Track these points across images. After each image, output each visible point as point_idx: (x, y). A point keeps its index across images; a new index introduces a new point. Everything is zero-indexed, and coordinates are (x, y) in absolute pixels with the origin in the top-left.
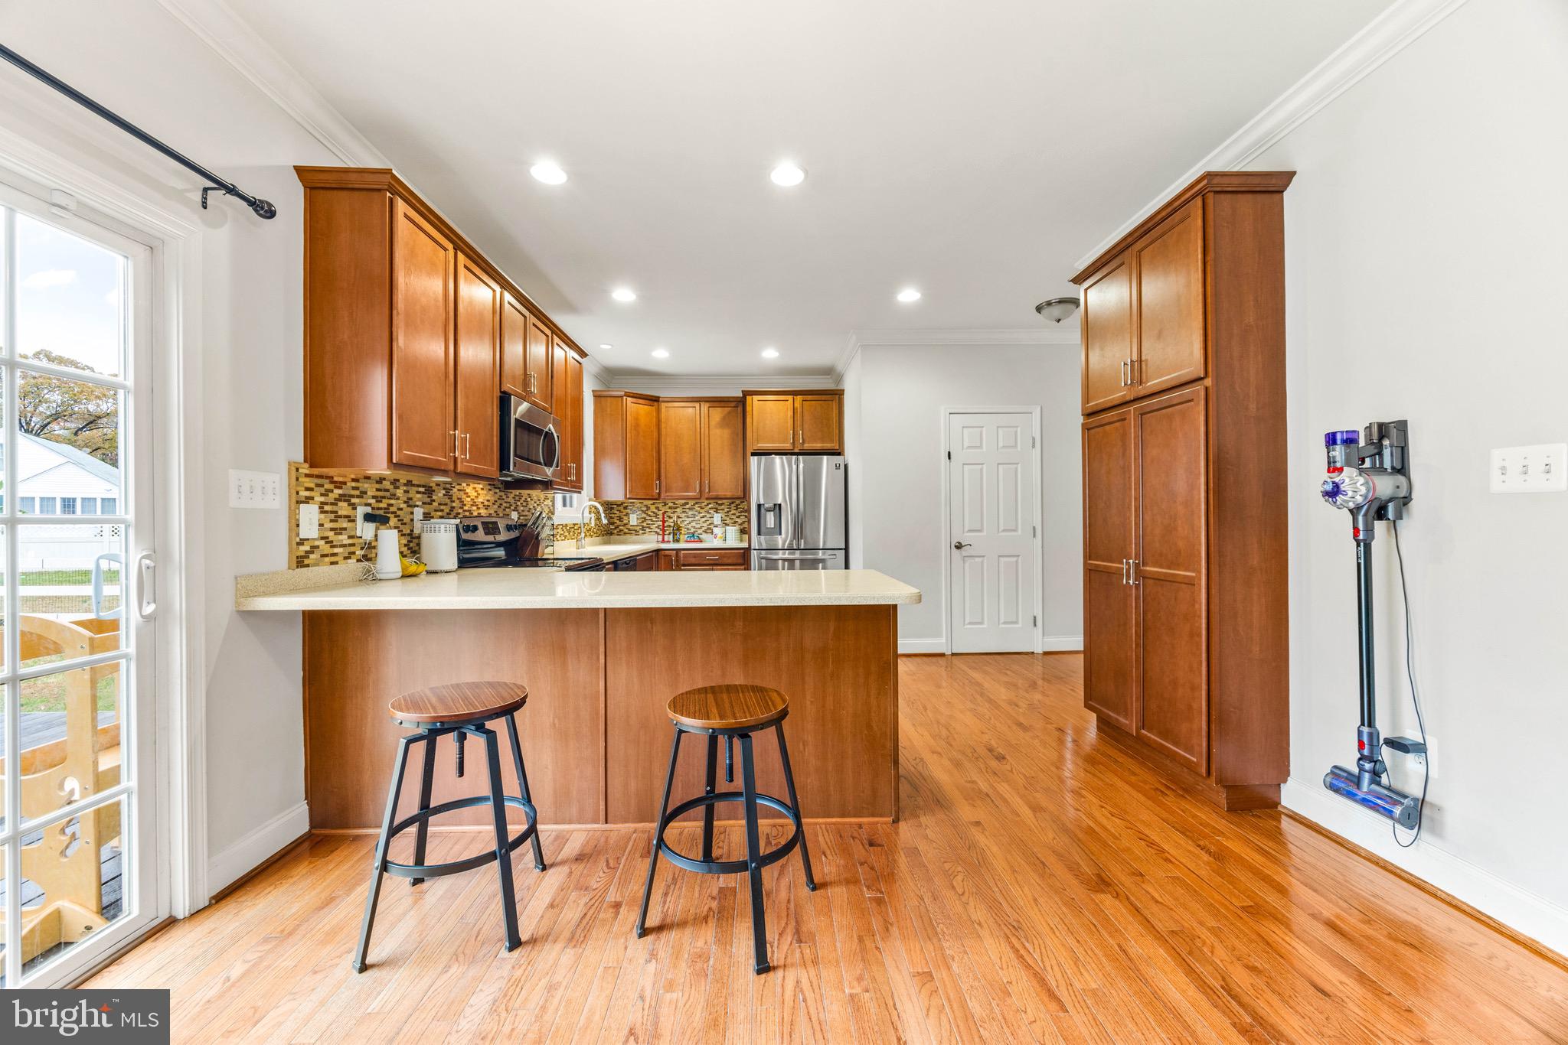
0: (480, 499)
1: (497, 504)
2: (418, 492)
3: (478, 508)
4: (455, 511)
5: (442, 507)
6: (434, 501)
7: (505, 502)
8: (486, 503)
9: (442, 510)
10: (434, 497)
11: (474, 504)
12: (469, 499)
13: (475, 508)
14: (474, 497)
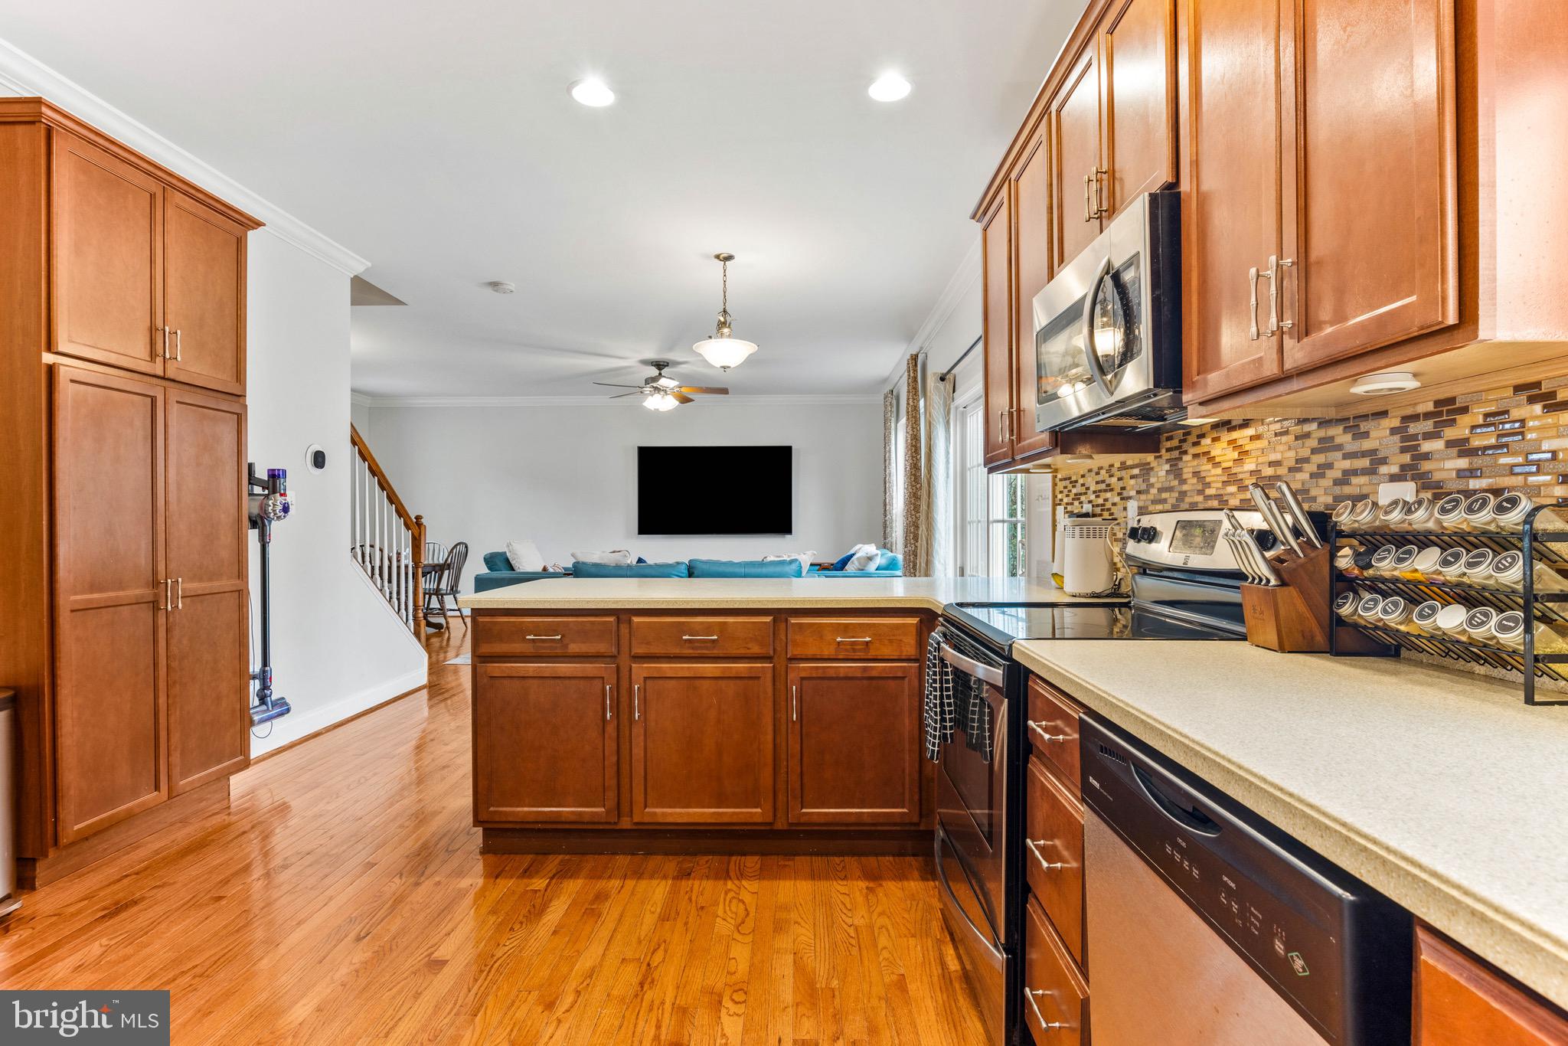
0: (1249, 465)
1: (1311, 467)
2: (1132, 477)
3: (1243, 488)
4: (1188, 500)
5: (1164, 495)
6: (1152, 485)
7: (1346, 456)
8: (1268, 471)
9: (1165, 501)
10: (1153, 480)
11: (1232, 478)
12: (1219, 471)
13: (1232, 489)
14: (1230, 464)
